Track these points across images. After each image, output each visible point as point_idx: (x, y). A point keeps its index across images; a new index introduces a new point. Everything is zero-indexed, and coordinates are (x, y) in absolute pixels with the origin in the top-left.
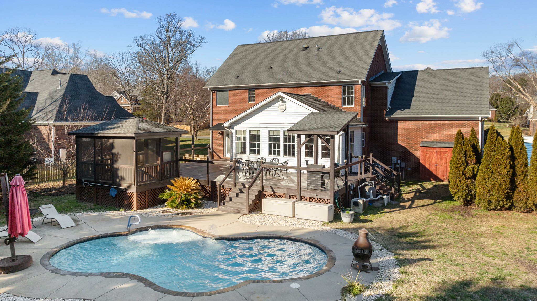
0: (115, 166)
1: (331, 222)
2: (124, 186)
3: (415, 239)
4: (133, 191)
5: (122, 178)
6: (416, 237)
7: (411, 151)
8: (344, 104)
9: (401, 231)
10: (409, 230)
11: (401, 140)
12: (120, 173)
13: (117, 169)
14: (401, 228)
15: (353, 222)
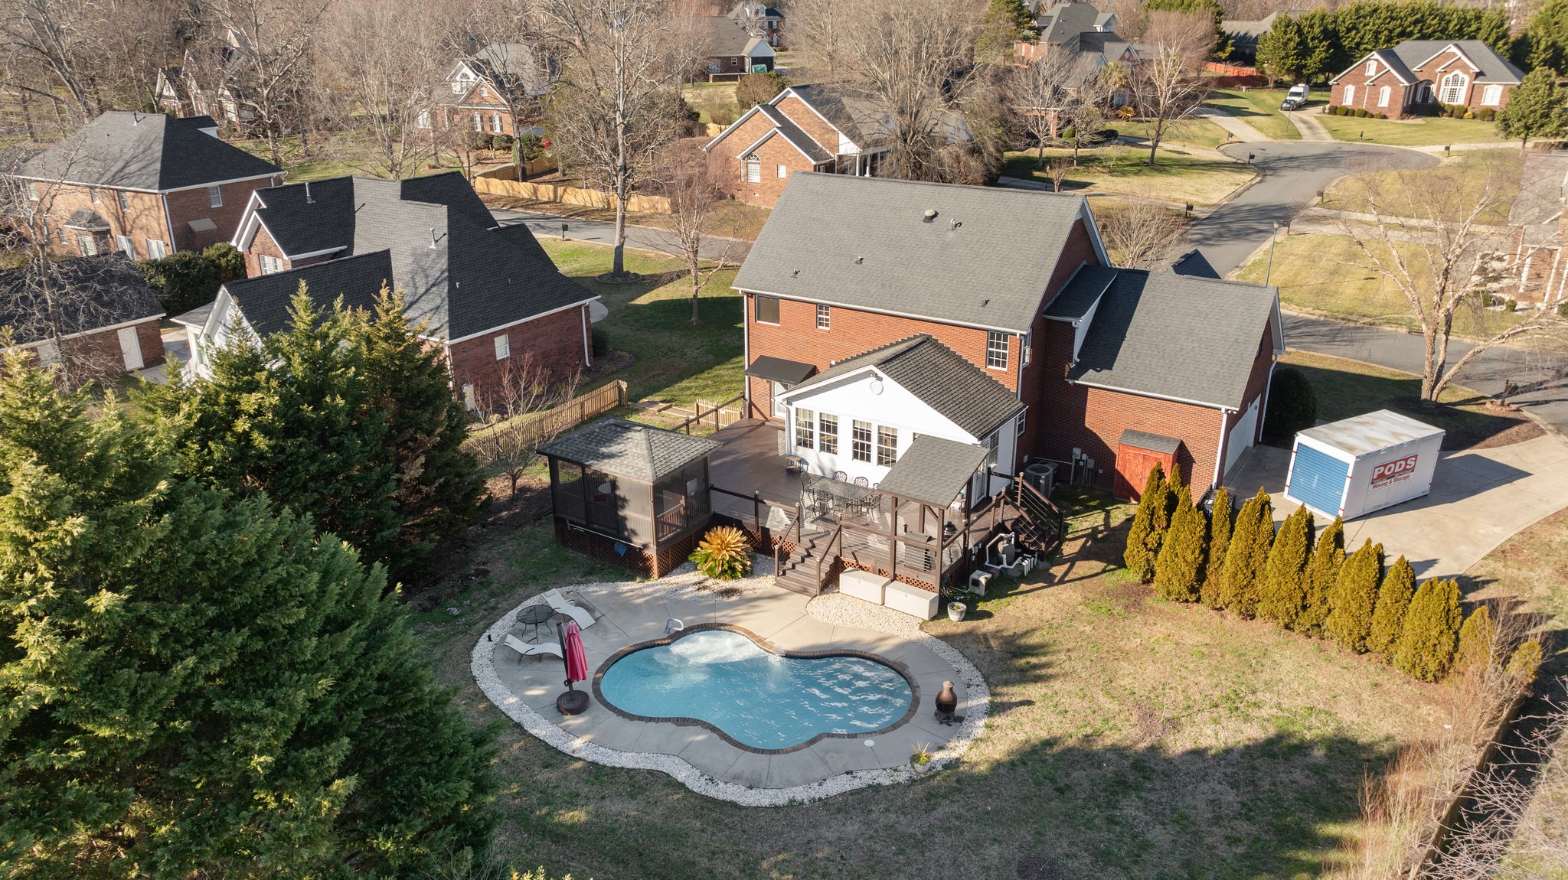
0: (621, 513)
1: (933, 619)
2: (637, 542)
3: (1034, 660)
4: (652, 552)
5: (634, 532)
6: (1036, 655)
7: (1107, 443)
8: (991, 362)
9: (1023, 641)
10: (1034, 640)
11: (1090, 422)
12: (630, 525)
13: (624, 518)
14: (1026, 634)
15: (964, 620)
